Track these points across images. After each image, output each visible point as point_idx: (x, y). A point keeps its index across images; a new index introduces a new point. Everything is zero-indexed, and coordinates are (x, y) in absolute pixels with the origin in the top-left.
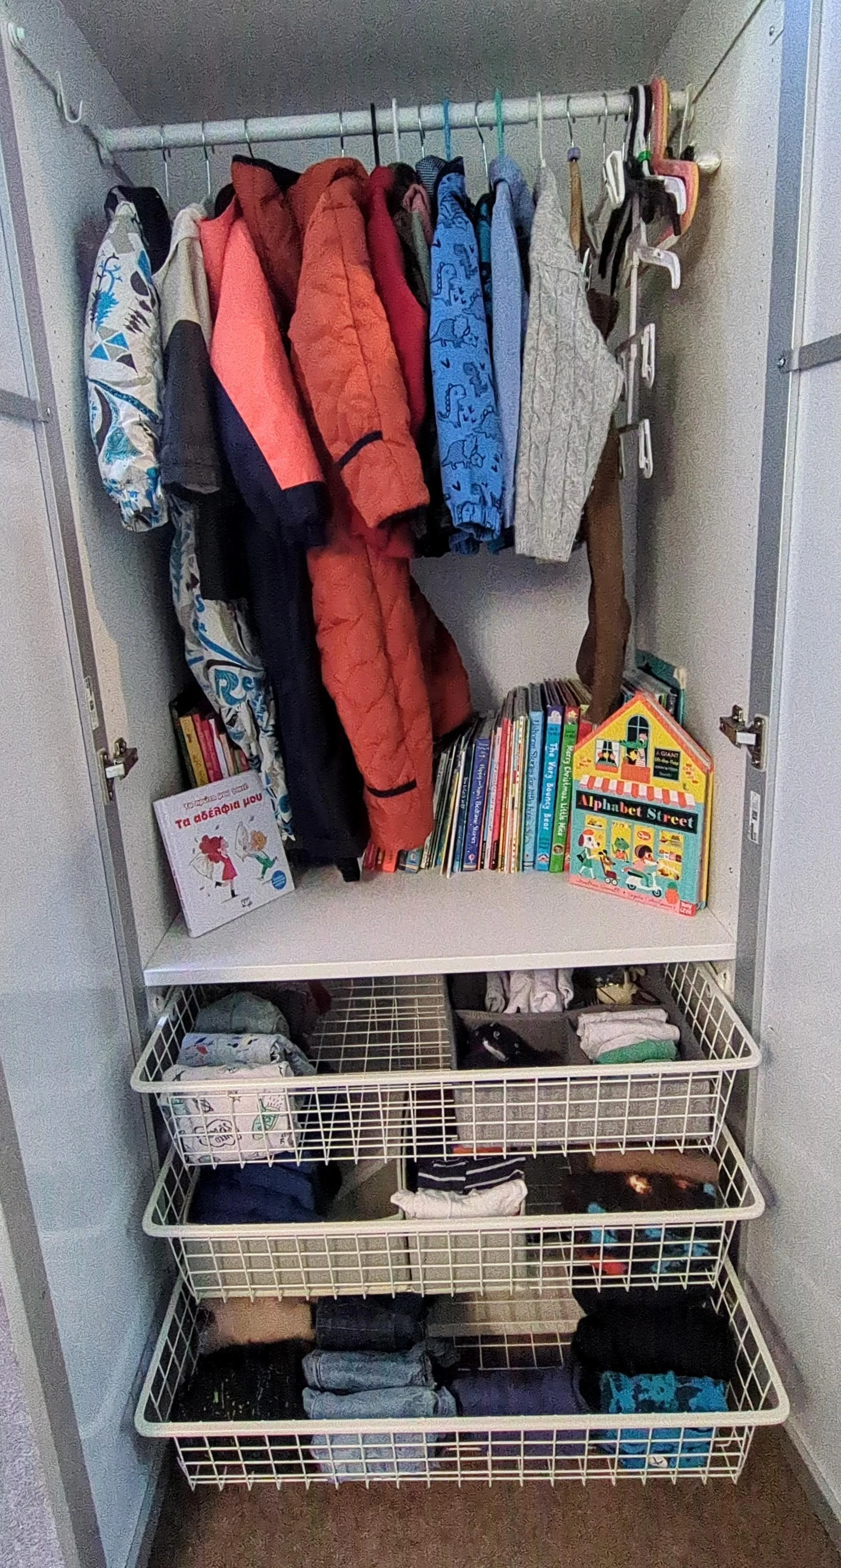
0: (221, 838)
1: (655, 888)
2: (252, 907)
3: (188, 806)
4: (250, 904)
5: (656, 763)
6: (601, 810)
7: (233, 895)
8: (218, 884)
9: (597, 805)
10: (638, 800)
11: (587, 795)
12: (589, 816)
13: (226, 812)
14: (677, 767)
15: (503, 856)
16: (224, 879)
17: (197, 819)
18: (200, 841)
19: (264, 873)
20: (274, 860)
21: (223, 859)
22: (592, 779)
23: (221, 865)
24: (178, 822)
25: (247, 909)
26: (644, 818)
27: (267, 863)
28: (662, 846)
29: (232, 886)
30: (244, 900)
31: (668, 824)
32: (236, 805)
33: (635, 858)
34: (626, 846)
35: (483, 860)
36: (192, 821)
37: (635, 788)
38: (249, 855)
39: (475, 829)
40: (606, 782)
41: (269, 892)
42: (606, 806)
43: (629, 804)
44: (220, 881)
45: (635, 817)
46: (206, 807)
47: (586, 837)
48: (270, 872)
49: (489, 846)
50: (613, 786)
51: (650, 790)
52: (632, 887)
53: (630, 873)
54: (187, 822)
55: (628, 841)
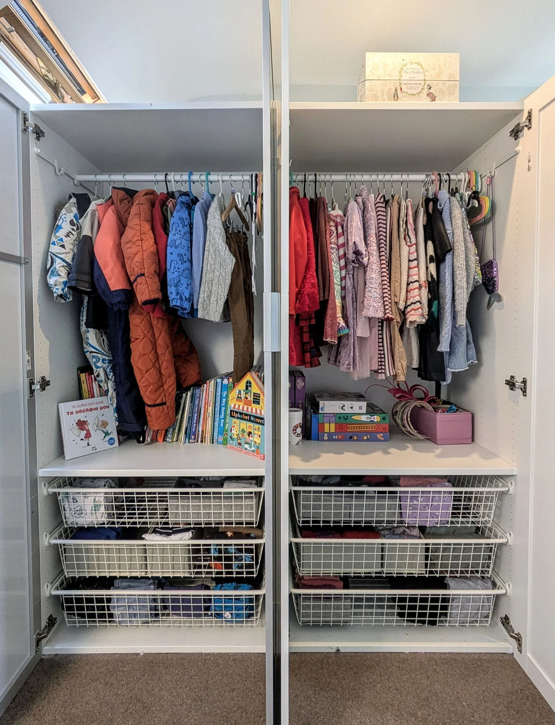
0: (87, 421)
1: (253, 449)
2: (96, 451)
3: (74, 407)
4: (96, 449)
5: (254, 399)
6: (237, 418)
7: (88, 445)
8: (82, 439)
9: (236, 415)
10: (248, 413)
11: (234, 411)
12: (234, 420)
13: (91, 411)
14: (259, 400)
15: (205, 437)
16: (85, 438)
17: (77, 412)
18: (77, 421)
19: (105, 437)
20: (110, 433)
21: (86, 430)
22: (235, 405)
23: (85, 432)
24: (68, 413)
25: (94, 451)
26: (250, 421)
27: (107, 434)
28: (255, 432)
29: (88, 441)
30: (93, 448)
31: (257, 423)
32: (97, 409)
33: (247, 437)
34: (245, 432)
35: (198, 439)
36: (74, 413)
37: (247, 408)
38: (99, 430)
39: (195, 425)
40: (239, 406)
41: (107, 446)
42: (239, 416)
43: (246, 415)
44: (83, 438)
45: (247, 420)
46: (82, 409)
47: (233, 428)
48: (108, 438)
49: (200, 433)
50: (241, 408)
51: (252, 409)
52: (246, 449)
53: (246, 443)
54: (72, 413)
55: (245, 429)
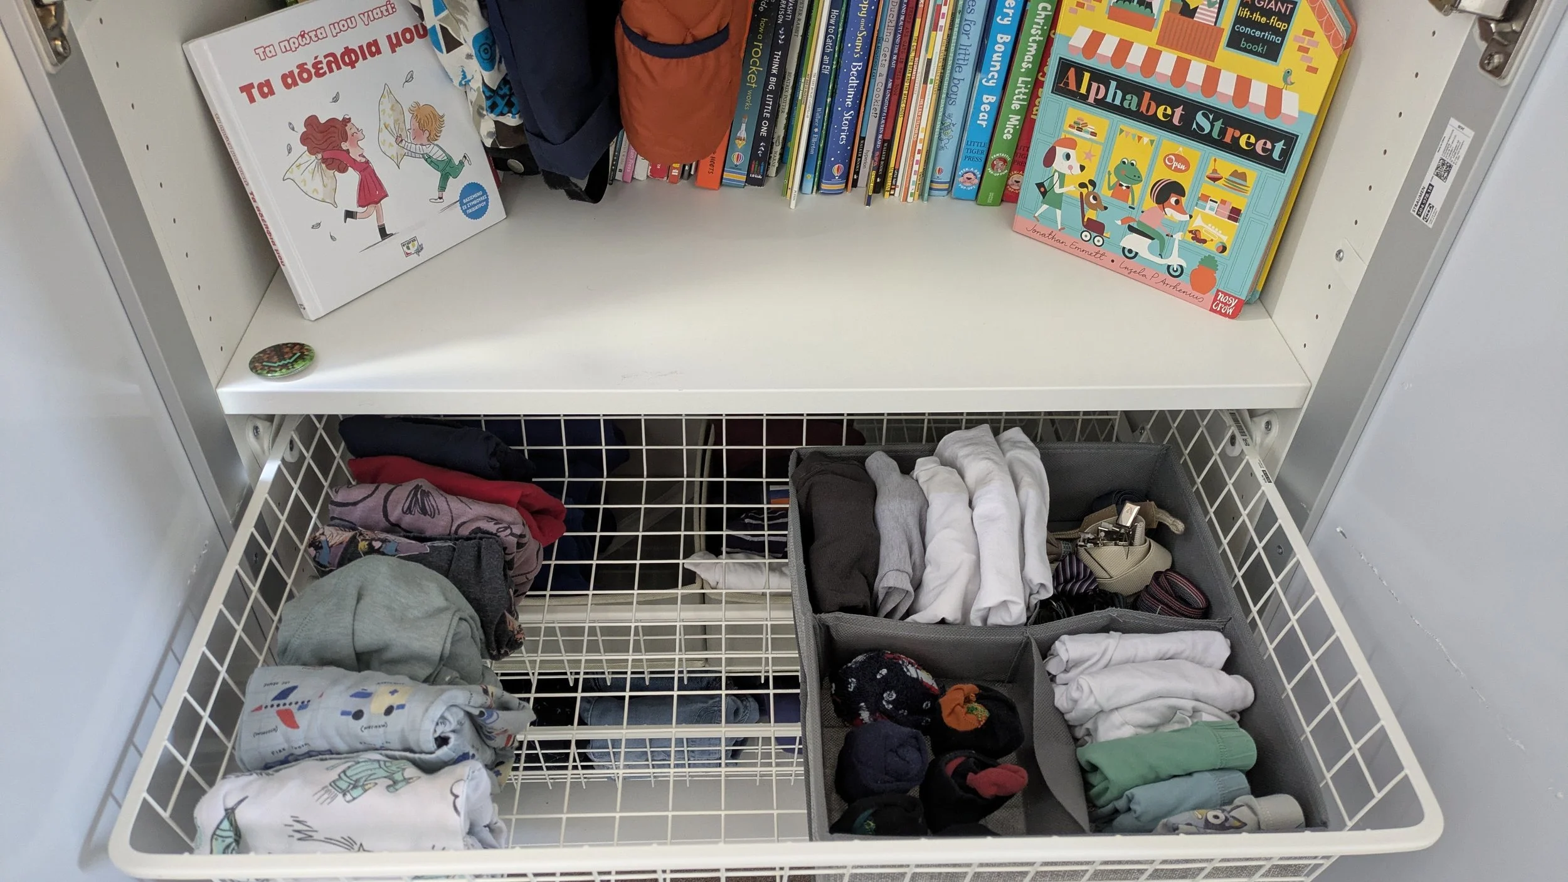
0: (346, 121)
1: (1175, 260)
2: (424, 255)
3: (264, 52)
4: (420, 249)
5: (1239, 20)
6: (1101, 104)
7: (383, 233)
8: (350, 214)
9: (1097, 91)
10: (1182, 92)
11: (1080, 69)
12: (1074, 111)
13: (352, 64)
14: (1283, 34)
15: (896, 170)
16: (361, 205)
17: (289, 80)
18: (301, 129)
19: (442, 188)
20: (461, 163)
21: (355, 165)
22: (1096, 39)
23: (351, 179)
24: (247, 89)
25: (415, 260)
26: (1186, 130)
27: (447, 169)
28: (1208, 188)
29: (379, 217)
30: (405, 245)
31: (1233, 148)
32: (373, 49)
33: (1149, 203)
34: (1138, 178)
35: (857, 173)
36: (277, 85)
37: (1181, 68)
38: (413, 154)
39: (847, 116)
40: (1124, 47)
41: (459, 224)
42: (1113, 94)
43: (1161, 97)
44: (354, 207)
45: (1166, 125)
46: (307, 55)
47: (1060, 151)
48: (455, 186)
49: (869, 146)
50: (1136, 57)
51: (1212, 76)
52: (1130, 254)
53: (1132, 229)
54: (266, 90)
55: (1143, 169)
